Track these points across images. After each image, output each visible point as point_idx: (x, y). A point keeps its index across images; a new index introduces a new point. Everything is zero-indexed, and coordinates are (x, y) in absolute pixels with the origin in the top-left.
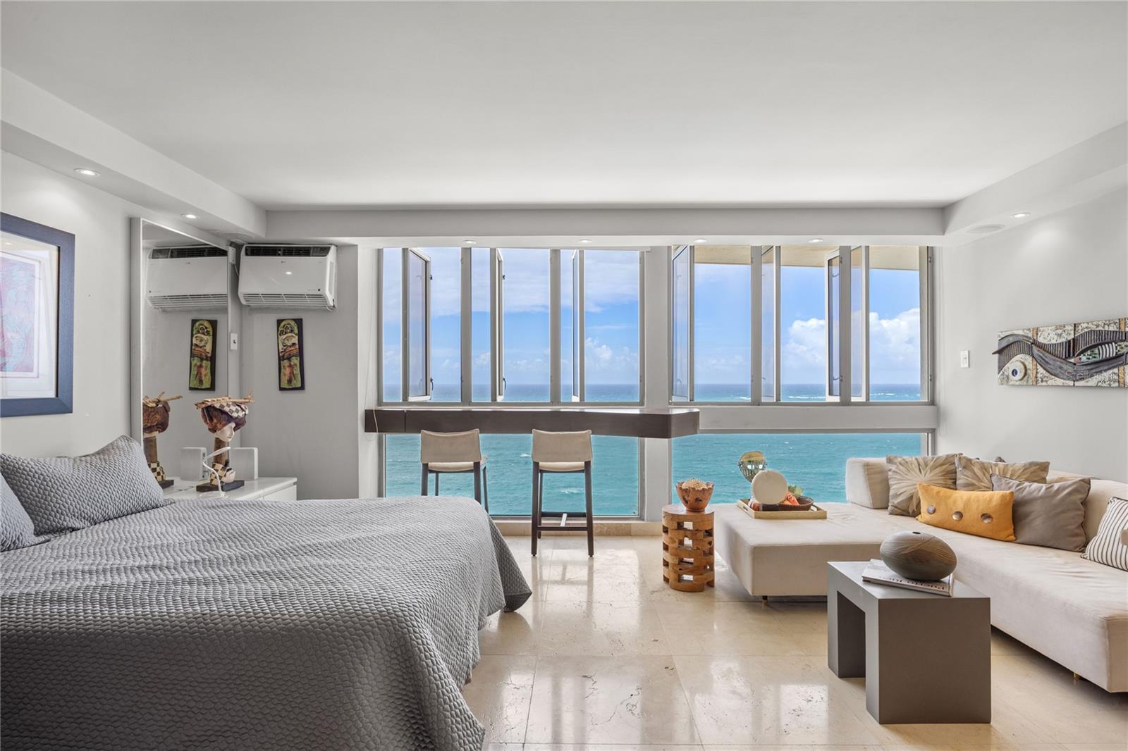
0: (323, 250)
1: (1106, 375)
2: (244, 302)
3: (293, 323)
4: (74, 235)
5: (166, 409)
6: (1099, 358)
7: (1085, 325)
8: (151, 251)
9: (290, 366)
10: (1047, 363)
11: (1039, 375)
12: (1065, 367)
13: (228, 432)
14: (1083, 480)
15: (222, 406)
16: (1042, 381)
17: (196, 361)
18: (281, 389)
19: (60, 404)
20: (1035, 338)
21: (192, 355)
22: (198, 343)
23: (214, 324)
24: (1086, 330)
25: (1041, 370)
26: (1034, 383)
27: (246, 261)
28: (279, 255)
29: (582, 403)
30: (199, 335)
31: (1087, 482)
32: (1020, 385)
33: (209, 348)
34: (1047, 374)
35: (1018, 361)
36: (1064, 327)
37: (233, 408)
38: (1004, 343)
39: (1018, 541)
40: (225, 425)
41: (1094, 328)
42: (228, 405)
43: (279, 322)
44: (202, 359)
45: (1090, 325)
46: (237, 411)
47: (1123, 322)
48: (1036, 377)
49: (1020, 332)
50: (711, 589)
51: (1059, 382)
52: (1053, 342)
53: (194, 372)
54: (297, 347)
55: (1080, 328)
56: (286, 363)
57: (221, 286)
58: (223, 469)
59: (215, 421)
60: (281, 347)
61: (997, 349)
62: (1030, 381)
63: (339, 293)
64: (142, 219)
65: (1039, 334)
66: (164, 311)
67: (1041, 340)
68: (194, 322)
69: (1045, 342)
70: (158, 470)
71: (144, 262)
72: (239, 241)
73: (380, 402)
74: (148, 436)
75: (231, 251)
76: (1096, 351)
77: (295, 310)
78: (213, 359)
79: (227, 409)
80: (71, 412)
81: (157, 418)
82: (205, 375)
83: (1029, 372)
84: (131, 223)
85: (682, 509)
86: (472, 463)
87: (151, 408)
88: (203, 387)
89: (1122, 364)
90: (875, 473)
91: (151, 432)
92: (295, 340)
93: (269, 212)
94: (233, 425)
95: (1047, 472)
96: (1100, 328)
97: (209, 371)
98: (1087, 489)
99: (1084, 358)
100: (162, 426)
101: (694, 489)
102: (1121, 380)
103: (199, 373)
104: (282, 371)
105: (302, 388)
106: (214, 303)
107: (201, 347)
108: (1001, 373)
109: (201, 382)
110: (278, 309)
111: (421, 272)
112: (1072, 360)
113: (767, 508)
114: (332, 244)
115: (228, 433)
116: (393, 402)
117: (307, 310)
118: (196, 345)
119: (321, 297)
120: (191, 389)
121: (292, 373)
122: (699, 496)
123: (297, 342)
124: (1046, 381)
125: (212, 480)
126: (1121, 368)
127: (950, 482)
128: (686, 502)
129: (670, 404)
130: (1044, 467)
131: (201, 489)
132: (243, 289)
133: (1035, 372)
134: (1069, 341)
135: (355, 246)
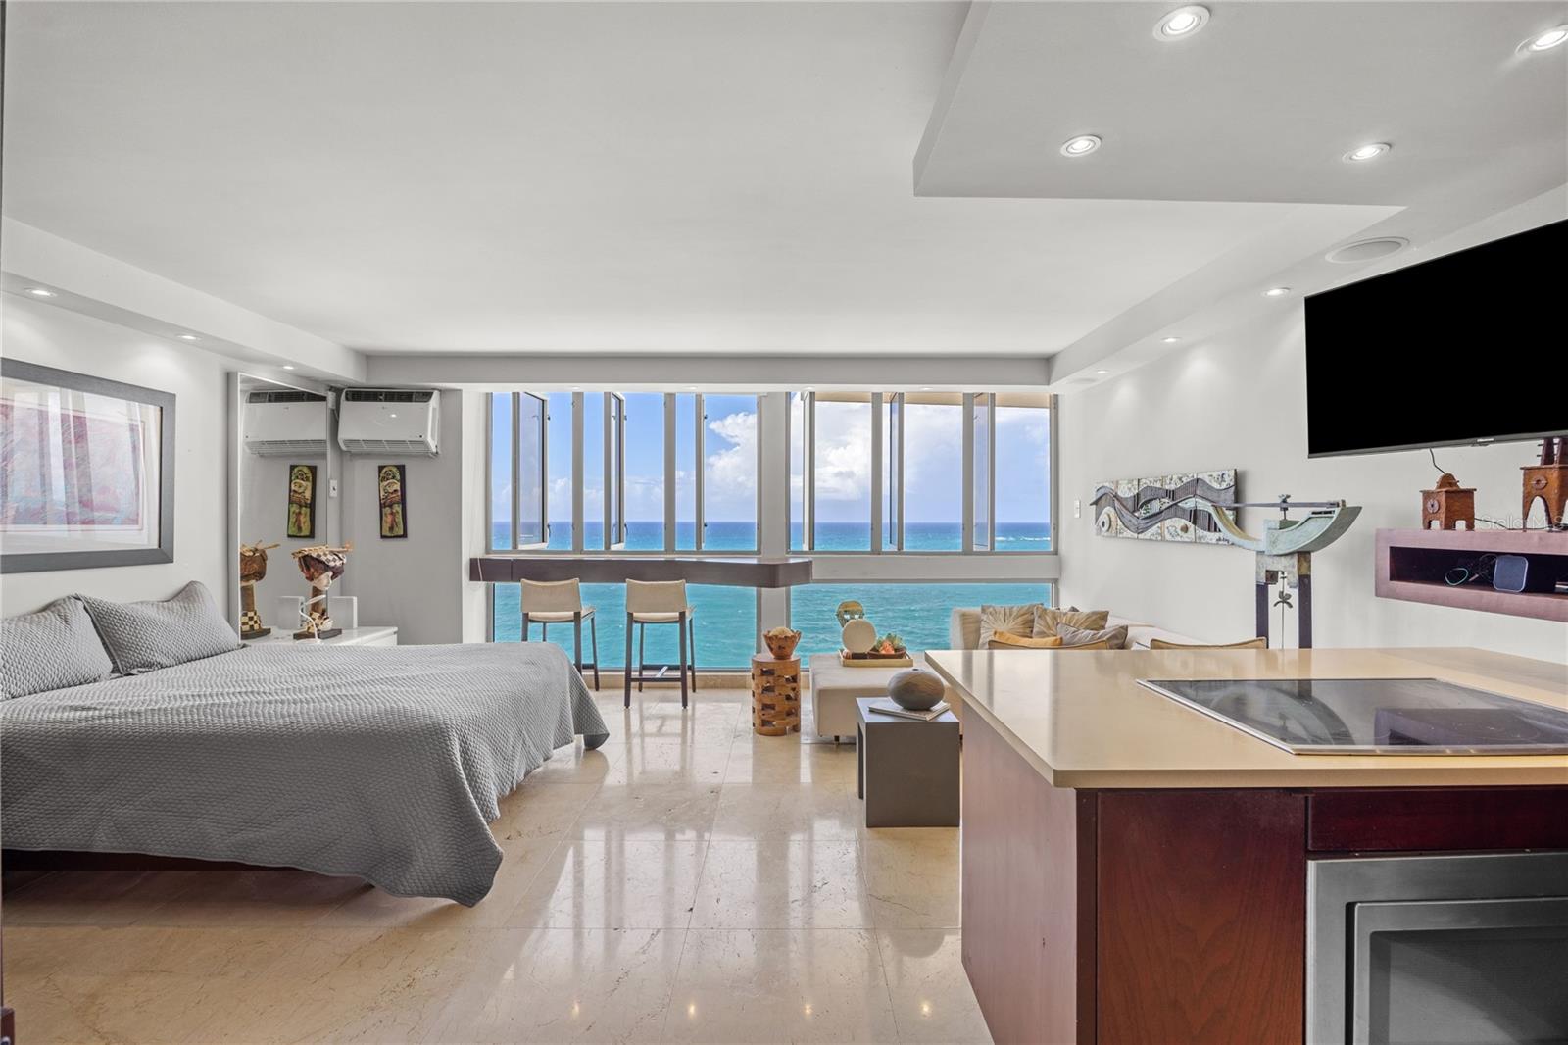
0: (426, 396)
1: (1155, 529)
2: (344, 448)
3: (394, 469)
4: (174, 395)
5: (263, 558)
6: (1151, 513)
7: (1144, 481)
8: (248, 394)
9: (392, 513)
10: (1123, 515)
11: (1118, 527)
12: (1132, 520)
13: (325, 580)
14: (1122, 628)
15: (319, 555)
16: (1120, 533)
17: (295, 508)
18: (383, 537)
19: (161, 554)
20: (1116, 491)
21: (291, 502)
22: (296, 489)
23: (313, 469)
24: (1144, 486)
25: (1119, 522)
26: (1115, 535)
27: (345, 405)
28: (381, 400)
29: (699, 551)
30: (298, 481)
31: (1125, 629)
33: (308, 494)
34: (1123, 527)
35: (1106, 513)
36: (1133, 481)
37: (331, 557)
38: (1099, 495)
40: (322, 574)
41: (1148, 484)
42: (325, 555)
43: (381, 468)
44: (301, 506)
45: (1146, 481)
46: (334, 560)
47: (1164, 480)
48: (1116, 529)
49: (1108, 484)
50: (796, 734)
51: (1129, 534)
52: (1126, 496)
53: (293, 519)
54: (399, 494)
55: (1141, 483)
56: (387, 510)
57: (321, 432)
58: (320, 617)
59: (312, 570)
60: (382, 493)
61: (1094, 499)
62: (1113, 533)
63: (442, 440)
64: (239, 374)
65: (1118, 487)
66: (262, 456)
67: (1119, 493)
68: (292, 467)
69: (1122, 495)
70: (255, 618)
71: (242, 407)
72: (339, 386)
73: (488, 550)
74: (245, 584)
75: (331, 396)
76: (1150, 506)
77: (397, 455)
78: (312, 506)
79: (324, 558)
80: (172, 562)
81: (254, 567)
82: (304, 523)
83: (1112, 524)
84: (229, 377)
85: (767, 656)
86: (572, 613)
87: (249, 556)
88: (302, 534)
89: (1162, 519)
90: (970, 623)
91: (248, 581)
92: (397, 487)
93: (368, 358)
94: (330, 574)
95: (1106, 620)
96: (1152, 484)
97: (308, 518)
98: (1124, 636)
99: (1142, 512)
100: (259, 575)
101: (776, 637)
102: (1162, 534)
103: (298, 520)
104: (384, 517)
105: (404, 536)
106: (314, 449)
107: (300, 494)
108: (1097, 524)
109: (300, 529)
110: (380, 455)
111: (537, 411)
112: (1136, 514)
113: (855, 656)
114: (434, 389)
115: (325, 582)
116: (503, 551)
117: (410, 456)
118: (295, 491)
119: (423, 443)
120: (289, 536)
121: (394, 520)
122: (781, 643)
123: (399, 489)
124: (1123, 533)
125: (309, 628)
126: (1162, 523)
127: (1028, 631)
128: (771, 649)
129: (788, 553)
130: (1104, 616)
131: (297, 637)
132: (344, 434)
133: (1116, 524)
134: (1135, 495)
135: (460, 391)
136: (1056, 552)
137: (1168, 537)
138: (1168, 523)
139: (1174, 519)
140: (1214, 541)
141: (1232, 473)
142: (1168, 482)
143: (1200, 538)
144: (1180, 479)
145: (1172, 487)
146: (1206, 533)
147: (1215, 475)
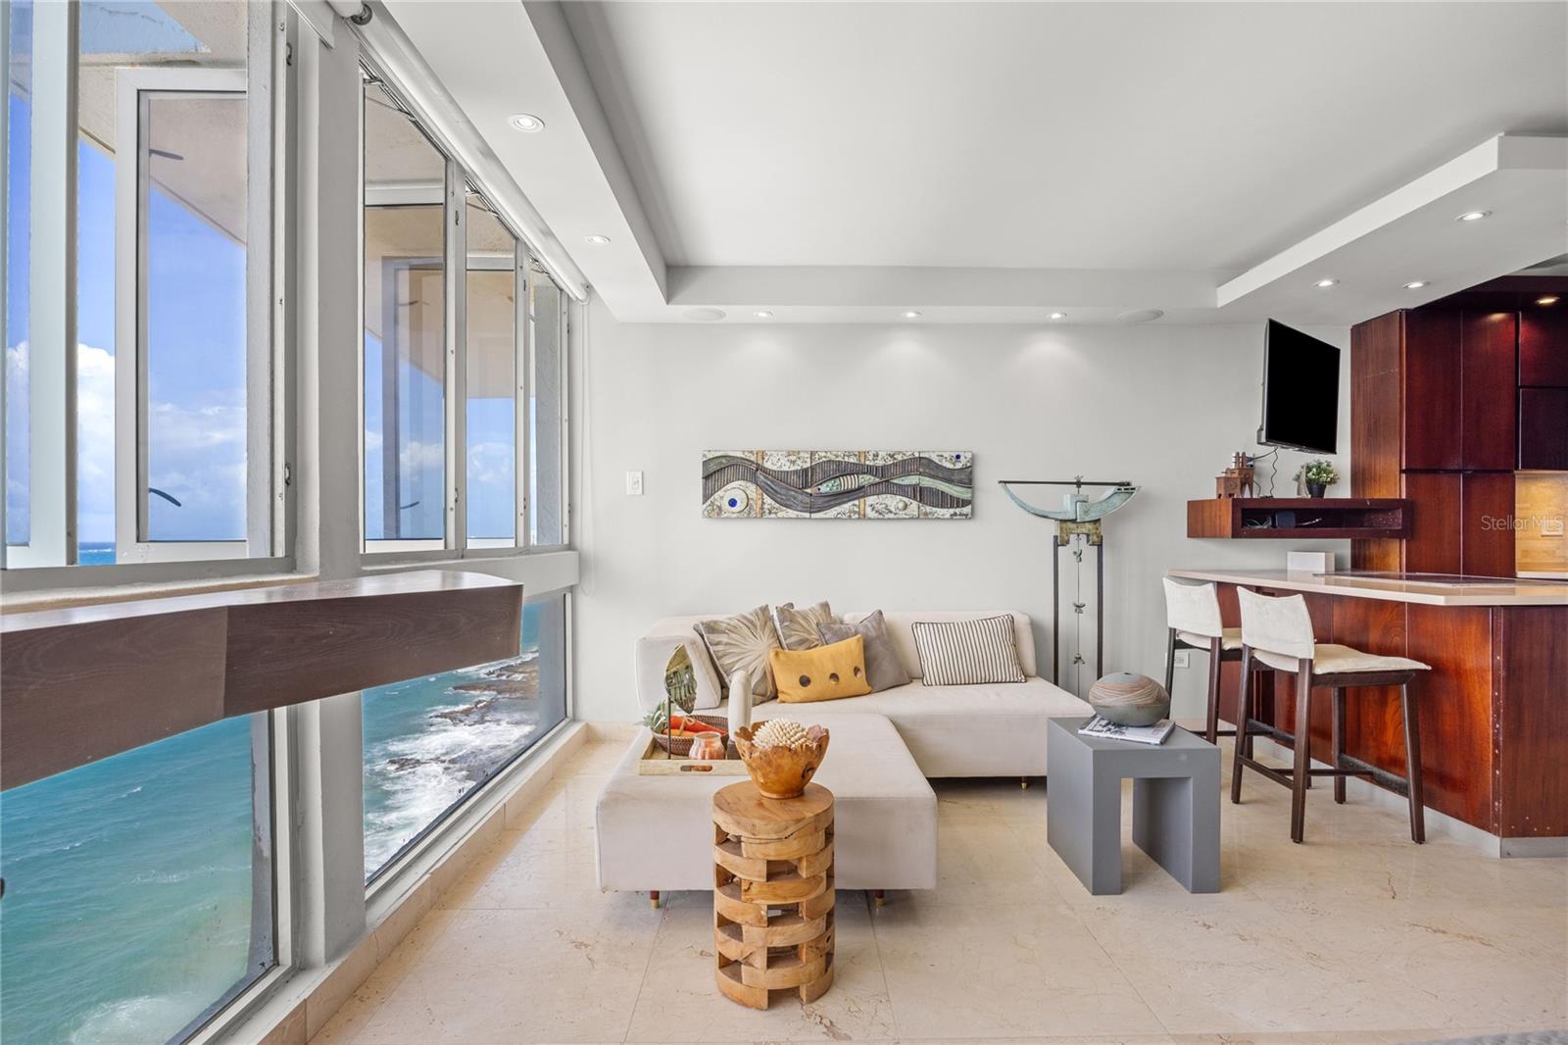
1: (847, 506)
6: (840, 489)
7: (823, 454)
10: (776, 491)
11: (766, 506)
12: (800, 497)
16: (770, 513)
20: (760, 462)
24: (824, 459)
25: (768, 500)
26: (759, 516)
31: (880, 613)
32: (738, 518)
34: (777, 505)
35: (736, 489)
36: (799, 452)
38: (713, 467)
39: (877, 688)
41: (833, 458)
45: (829, 455)
47: (863, 456)
48: (762, 508)
49: (740, 455)
51: (792, 513)
52: (785, 469)
55: (817, 456)
61: (701, 473)
62: (753, 513)
65: (766, 458)
67: (768, 465)
69: (774, 468)
76: (837, 480)
83: (751, 502)
89: (863, 497)
96: (840, 459)
99: (824, 489)
102: (862, 513)
108: (709, 502)
112: (809, 491)
124: (776, 513)
126: (862, 500)
133: (760, 502)
134: (806, 470)
136: (570, 547)
137: (870, 513)
138: (871, 500)
139: (884, 496)
140: (948, 516)
141: (969, 456)
142: (871, 458)
143: (926, 514)
144: (892, 456)
145: (880, 463)
146: (938, 510)
147: (945, 455)
